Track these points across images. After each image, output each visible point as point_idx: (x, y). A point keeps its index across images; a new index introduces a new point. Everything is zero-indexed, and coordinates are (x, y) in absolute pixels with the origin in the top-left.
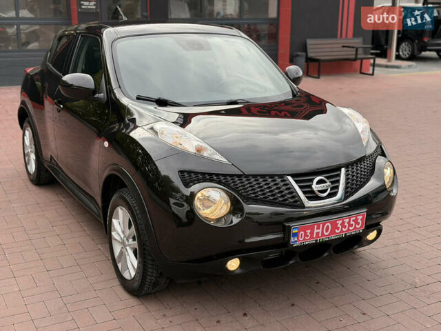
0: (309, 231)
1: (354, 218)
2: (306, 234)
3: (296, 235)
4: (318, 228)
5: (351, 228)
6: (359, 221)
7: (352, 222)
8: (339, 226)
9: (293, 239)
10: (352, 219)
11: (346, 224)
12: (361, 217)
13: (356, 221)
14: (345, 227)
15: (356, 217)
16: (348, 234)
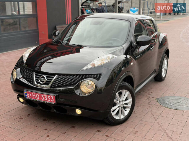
0: (31, 94)
1: (49, 96)
2: (30, 95)
3: (26, 94)
4: (34, 95)
5: (48, 100)
6: (52, 98)
7: (48, 98)
8: (42, 97)
9: (25, 96)
10: (48, 96)
11: (46, 97)
12: (52, 97)
13: (51, 98)
14: (46, 99)
15: (50, 96)
16: (47, 102)
